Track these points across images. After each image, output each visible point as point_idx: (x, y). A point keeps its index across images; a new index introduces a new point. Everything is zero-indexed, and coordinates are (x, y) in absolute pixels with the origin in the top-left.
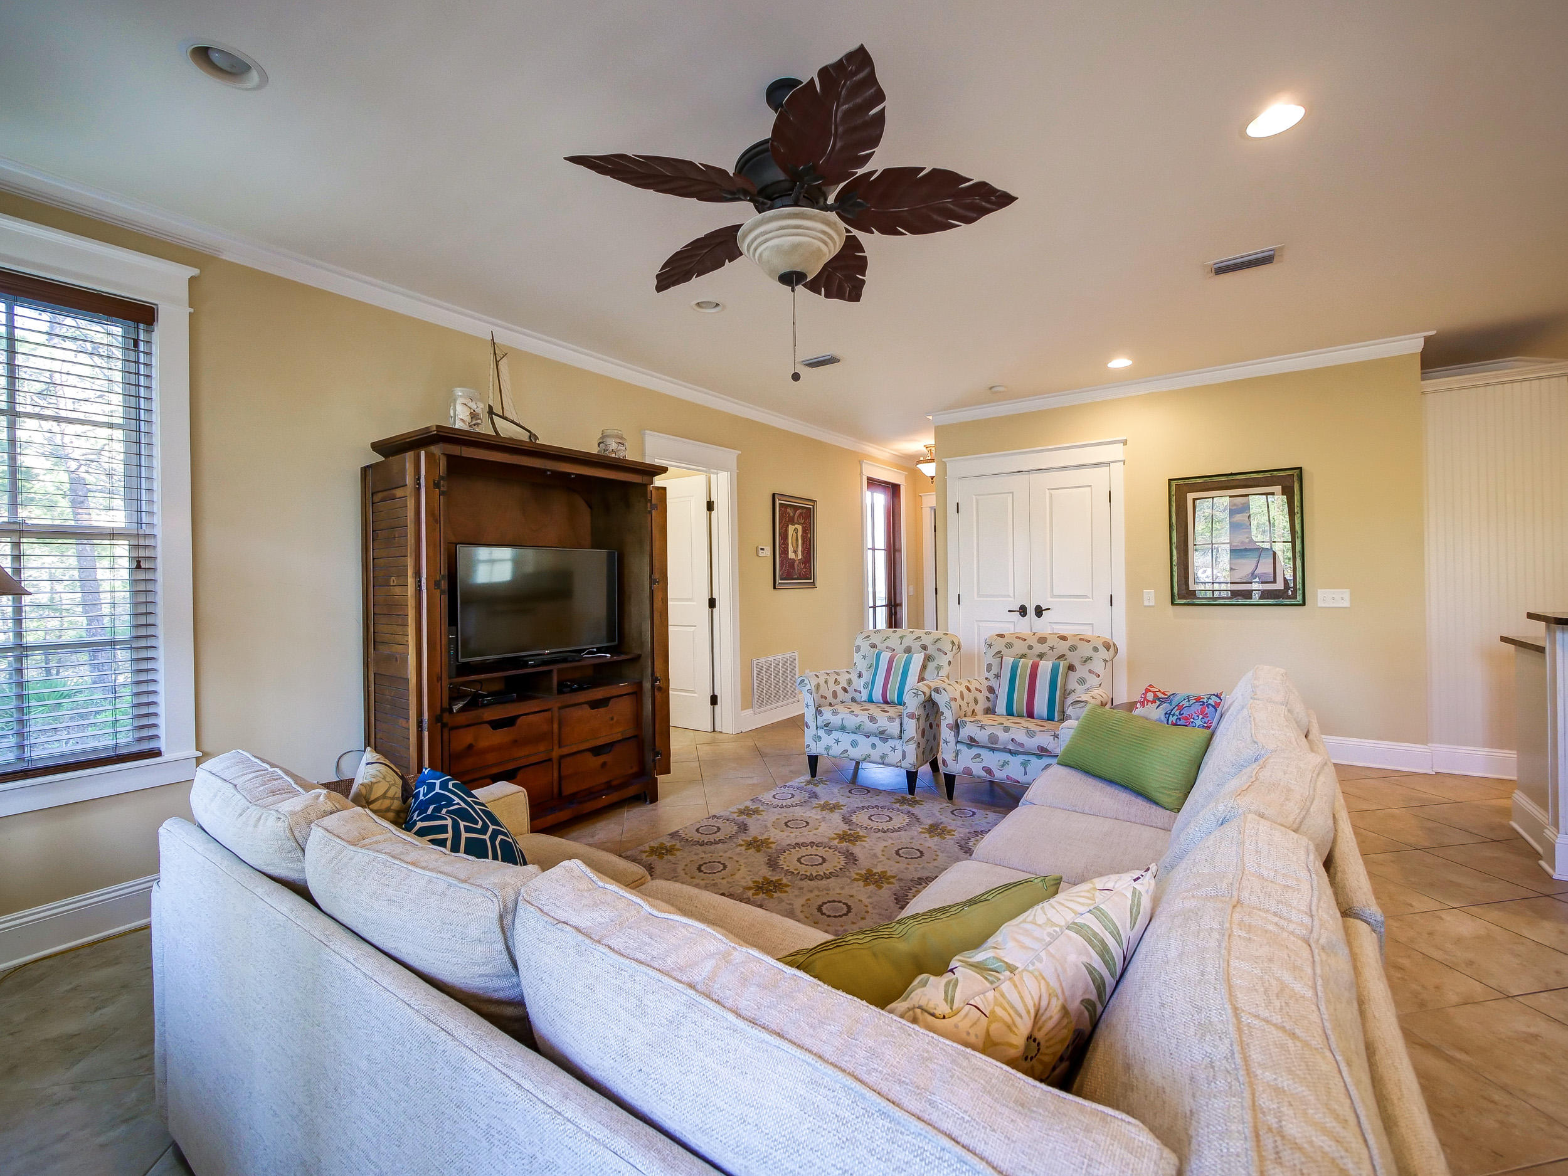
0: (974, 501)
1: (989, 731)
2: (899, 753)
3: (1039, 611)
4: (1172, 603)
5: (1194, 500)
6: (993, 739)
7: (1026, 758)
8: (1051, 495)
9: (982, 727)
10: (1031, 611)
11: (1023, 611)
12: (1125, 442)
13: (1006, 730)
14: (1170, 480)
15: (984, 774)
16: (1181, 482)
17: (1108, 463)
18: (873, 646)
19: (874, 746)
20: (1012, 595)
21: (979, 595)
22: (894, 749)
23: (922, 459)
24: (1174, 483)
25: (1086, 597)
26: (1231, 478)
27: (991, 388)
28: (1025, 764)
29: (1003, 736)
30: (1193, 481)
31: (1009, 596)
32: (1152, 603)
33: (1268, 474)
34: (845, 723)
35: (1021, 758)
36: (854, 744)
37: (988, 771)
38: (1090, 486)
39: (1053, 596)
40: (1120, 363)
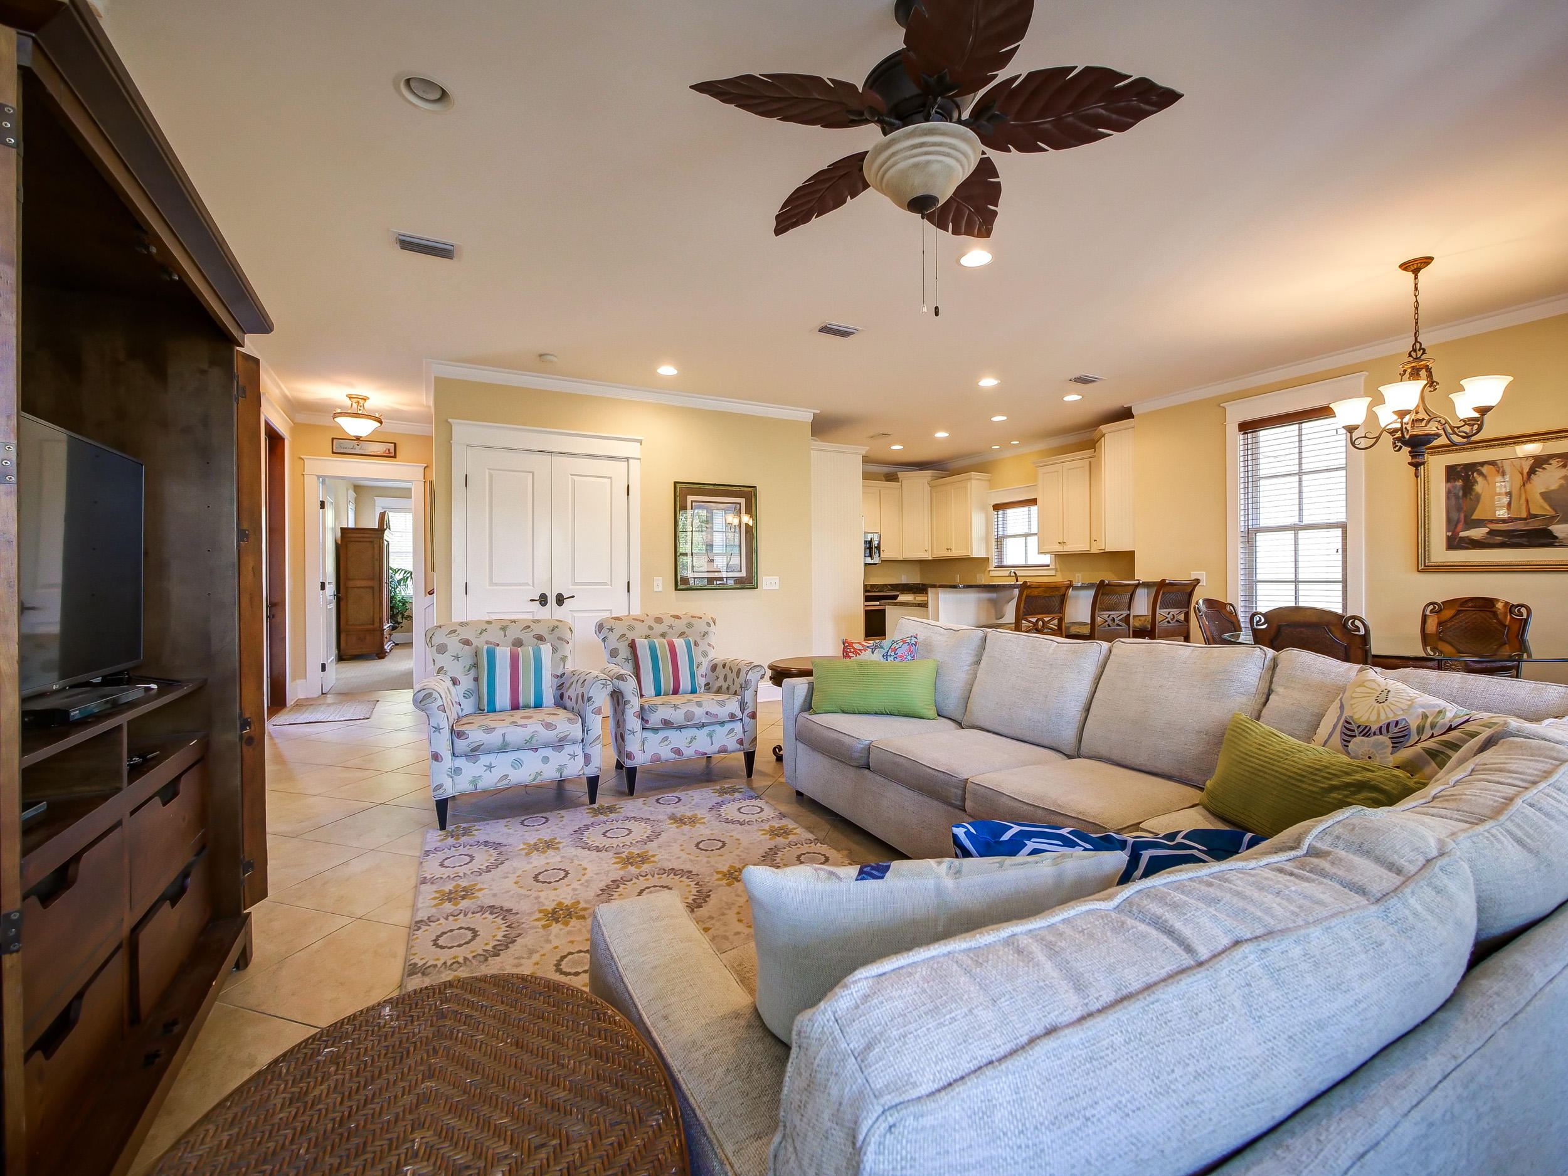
0: (487, 476)
1: (684, 709)
2: (580, 759)
3: (560, 600)
4: (676, 589)
5: (692, 502)
6: (689, 716)
7: (711, 728)
8: (573, 479)
9: (676, 707)
10: (551, 600)
11: (543, 600)
12: (641, 442)
13: (699, 705)
14: (675, 483)
15: (673, 755)
16: (683, 485)
17: (627, 459)
18: (467, 642)
19: (546, 759)
20: (530, 582)
21: (492, 583)
22: (574, 756)
23: (339, 411)
24: (678, 486)
25: (605, 584)
26: (716, 487)
27: (541, 356)
28: (710, 735)
29: (699, 712)
30: (692, 486)
31: (527, 584)
32: (660, 589)
33: (738, 489)
34: (508, 738)
35: (705, 730)
36: (517, 764)
37: (677, 751)
38: (610, 478)
39: (575, 584)
40: (667, 370)
